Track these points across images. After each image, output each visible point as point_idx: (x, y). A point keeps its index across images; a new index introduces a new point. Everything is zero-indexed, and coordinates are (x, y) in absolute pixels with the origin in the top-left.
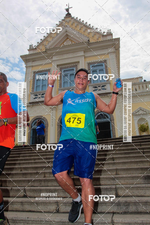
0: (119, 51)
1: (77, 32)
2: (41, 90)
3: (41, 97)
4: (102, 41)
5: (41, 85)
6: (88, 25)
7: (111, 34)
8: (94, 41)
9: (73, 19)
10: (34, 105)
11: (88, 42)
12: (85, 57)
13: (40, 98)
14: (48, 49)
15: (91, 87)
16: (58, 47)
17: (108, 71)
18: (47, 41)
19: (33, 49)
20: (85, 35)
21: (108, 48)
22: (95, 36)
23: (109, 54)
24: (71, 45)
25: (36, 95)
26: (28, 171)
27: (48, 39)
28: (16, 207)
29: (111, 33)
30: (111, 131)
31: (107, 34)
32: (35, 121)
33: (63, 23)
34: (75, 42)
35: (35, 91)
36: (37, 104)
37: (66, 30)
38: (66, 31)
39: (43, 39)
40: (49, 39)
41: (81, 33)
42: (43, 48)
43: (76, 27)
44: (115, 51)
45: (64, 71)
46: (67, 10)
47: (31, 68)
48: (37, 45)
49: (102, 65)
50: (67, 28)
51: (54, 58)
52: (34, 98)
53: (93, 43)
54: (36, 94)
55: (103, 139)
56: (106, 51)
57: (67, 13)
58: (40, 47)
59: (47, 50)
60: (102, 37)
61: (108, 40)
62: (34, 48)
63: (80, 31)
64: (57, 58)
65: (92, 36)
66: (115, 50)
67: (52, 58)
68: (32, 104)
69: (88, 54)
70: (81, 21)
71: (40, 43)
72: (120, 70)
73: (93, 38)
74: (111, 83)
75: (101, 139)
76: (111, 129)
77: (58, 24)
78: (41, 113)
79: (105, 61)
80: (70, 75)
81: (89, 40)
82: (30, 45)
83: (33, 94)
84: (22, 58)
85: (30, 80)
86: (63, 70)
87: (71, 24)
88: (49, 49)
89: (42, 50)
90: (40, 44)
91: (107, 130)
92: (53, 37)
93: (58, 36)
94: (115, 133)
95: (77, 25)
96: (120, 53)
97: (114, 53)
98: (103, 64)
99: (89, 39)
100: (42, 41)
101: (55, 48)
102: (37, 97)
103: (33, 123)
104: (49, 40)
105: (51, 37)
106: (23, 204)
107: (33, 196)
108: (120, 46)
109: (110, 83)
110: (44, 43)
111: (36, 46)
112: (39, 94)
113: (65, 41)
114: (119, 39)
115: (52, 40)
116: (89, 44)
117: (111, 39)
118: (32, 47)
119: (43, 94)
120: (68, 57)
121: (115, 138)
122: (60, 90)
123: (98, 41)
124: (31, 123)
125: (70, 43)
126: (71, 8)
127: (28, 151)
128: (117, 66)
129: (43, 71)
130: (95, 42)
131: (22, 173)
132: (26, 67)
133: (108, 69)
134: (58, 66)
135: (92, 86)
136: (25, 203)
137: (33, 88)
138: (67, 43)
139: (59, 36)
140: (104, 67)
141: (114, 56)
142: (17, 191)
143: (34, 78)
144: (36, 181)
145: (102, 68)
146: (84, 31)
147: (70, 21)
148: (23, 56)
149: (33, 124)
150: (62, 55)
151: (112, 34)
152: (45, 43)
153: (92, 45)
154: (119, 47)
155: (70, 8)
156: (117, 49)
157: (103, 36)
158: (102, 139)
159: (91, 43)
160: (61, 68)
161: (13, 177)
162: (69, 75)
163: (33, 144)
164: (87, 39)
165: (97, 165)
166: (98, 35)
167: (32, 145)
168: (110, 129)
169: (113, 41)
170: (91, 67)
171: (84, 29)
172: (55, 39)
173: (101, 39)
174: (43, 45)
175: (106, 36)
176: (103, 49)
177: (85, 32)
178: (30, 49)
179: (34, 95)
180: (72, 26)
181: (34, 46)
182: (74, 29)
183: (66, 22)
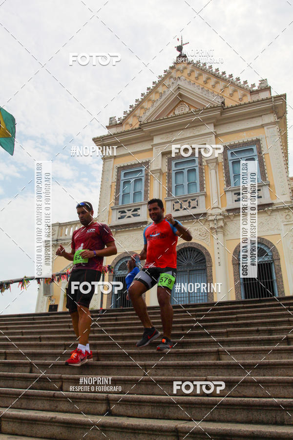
0: (286, 119)
1: (200, 88)
2: (131, 202)
3: (132, 216)
4: (249, 103)
5: (132, 193)
6: (221, 74)
7: (268, 88)
8: (234, 104)
9: (192, 64)
10: (120, 230)
11: (222, 106)
12: (217, 136)
13: (129, 217)
14: (145, 124)
15: (230, 193)
16: (164, 119)
17: (264, 160)
18: (142, 108)
19: (116, 125)
20: (216, 94)
21: (263, 116)
22: (235, 94)
23: (265, 128)
24: (189, 113)
25: (124, 212)
26: (113, 361)
27: (144, 104)
28: (93, 435)
29: (267, 86)
30: (275, 281)
31: (259, 89)
32: (122, 263)
33: (172, 74)
34: (195, 108)
35: (120, 204)
36: (124, 230)
37: (179, 85)
38: (179, 88)
39: (134, 106)
40: (146, 105)
41: (207, 89)
42: (134, 123)
43: (197, 78)
44: (277, 120)
45: (176, 164)
46: (180, 49)
47: (113, 159)
48: (124, 117)
49: (252, 149)
50: (179, 82)
51: (157, 140)
52: (119, 218)
53: (232, 107)
54: (122, 210)
55: (261, 298)
56: (258, 122)
57: (178, 53)
58: (129, 120)
59: (143, 124)
60: (249, 95)
61: (263, 100)
62: (118, 122)
63: (205, 85)
64: (161, 139)
65: (230, 94)
66: (276, 118)
67: (153, 139)
68: (114, 230)
69: (222, 130)
70: (208, 68)
71: (128, 112)
72: (288, 158)
73: (231, 98)
74: (271, 184)
75: (257, 297)
76: (275, 278)
77: (163, 76)
78: (132, 246)
79: (257, 142)
80: (188, 171)
81: (223, 103)
82: (111, 118)
83: (117, 209)
84: (95, 142)
85: (111, 184)
86: (175, 162)
87: (188, 74)
88: (147, 123)
89: (133, 125)
90: (128, 115)
91: (266, 279)
92: (154, 101)
93: (163, 98)
94: (283, 287)
95: (200, 75)
96: (287, 124)
97: (274, 126)
98: (255, 148)
99: (223, 100)
100: (133, 110)
101: (157, 121)
102: (126, 216)
103: (116, 265)
104: (146, 107)
105: (150, 100)
106: (105, 430)
107: (126, 414)
108: (287, 109)
109: (269, 185)
110: (136, 112)
111: (122, 118)
112: (128, 210)
113: (177, 106)
114: (285, 95)
115: (152, 106)
116: (224, 109)
117: (269, 96)
118: (113, 122)
119: (135, 210)
120: (183, 137)
121: (284, 296)
122: (169, 201)
123: (242, 103)
124: (113, 266)
125: (187, 110)
126: (186, 44)
127: (110, 320)
128: (283, 151)
129: (135, 164)
130: (236, 106)
131: (100, 366)
132: (105, 159)
133: (263, 156)
134: (164, 154)
135: (232, 191)
136: (109, 429)
137: (117, 199)
138: (180, 110)
139: (165, 97)
140: (255, 152)
141: (275, 129)
142: (93, 401)
143: (119, 180)
144: (129, 382)
145: (252, 155)
146: (212, 86)
147: (185, 68)
148: (98, 138)
149: (118, 267)
150: (171, 133)
151: (270, 88)
152: (138, 112)
153: (230, 110)
154: (285, 112)
155: (184, 44)
156: (282, 116)
157: (251, 92)
158: (258, 299)
159: (228, 108)
160: (170, 158)
161: (82, 373)
162: (185, 172)
163: (116, 306)
164: (220, 101)
165: (254, 354)
166: (242, 92)
167: (115, 309)
168: (272, 278)
169: (273, 100)
170: (230, 154)
171: (213, 81)
172: (157, 105)
173: (248, 99)
174: (135, 116)
175: (257, 92)
176: (253, 118)
177: (215, 86)
178: (110, 124)
179: (119, 212)
180: (190, 78)
181: (117, 120)
182: (194, 84)
183: (178, 70)
